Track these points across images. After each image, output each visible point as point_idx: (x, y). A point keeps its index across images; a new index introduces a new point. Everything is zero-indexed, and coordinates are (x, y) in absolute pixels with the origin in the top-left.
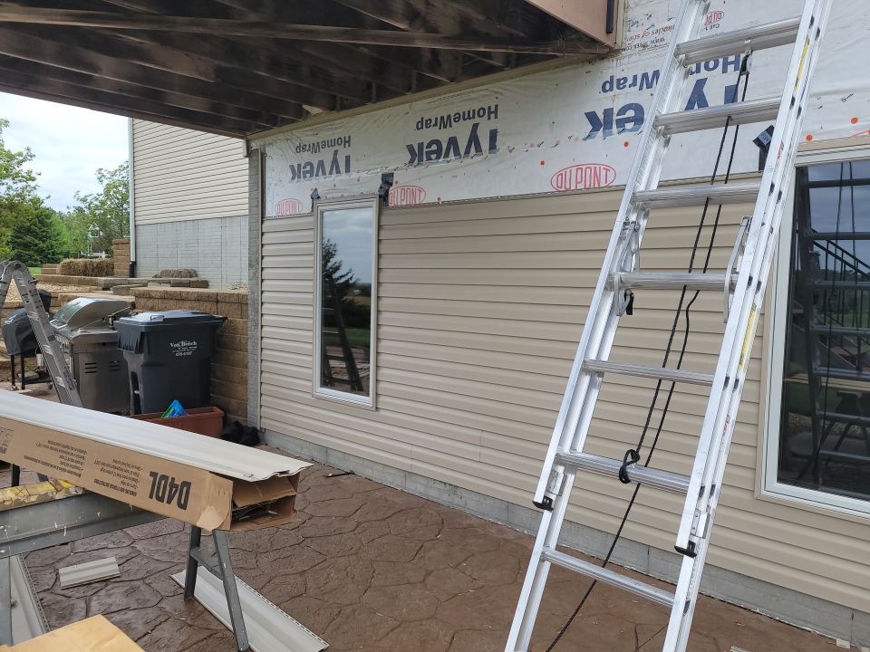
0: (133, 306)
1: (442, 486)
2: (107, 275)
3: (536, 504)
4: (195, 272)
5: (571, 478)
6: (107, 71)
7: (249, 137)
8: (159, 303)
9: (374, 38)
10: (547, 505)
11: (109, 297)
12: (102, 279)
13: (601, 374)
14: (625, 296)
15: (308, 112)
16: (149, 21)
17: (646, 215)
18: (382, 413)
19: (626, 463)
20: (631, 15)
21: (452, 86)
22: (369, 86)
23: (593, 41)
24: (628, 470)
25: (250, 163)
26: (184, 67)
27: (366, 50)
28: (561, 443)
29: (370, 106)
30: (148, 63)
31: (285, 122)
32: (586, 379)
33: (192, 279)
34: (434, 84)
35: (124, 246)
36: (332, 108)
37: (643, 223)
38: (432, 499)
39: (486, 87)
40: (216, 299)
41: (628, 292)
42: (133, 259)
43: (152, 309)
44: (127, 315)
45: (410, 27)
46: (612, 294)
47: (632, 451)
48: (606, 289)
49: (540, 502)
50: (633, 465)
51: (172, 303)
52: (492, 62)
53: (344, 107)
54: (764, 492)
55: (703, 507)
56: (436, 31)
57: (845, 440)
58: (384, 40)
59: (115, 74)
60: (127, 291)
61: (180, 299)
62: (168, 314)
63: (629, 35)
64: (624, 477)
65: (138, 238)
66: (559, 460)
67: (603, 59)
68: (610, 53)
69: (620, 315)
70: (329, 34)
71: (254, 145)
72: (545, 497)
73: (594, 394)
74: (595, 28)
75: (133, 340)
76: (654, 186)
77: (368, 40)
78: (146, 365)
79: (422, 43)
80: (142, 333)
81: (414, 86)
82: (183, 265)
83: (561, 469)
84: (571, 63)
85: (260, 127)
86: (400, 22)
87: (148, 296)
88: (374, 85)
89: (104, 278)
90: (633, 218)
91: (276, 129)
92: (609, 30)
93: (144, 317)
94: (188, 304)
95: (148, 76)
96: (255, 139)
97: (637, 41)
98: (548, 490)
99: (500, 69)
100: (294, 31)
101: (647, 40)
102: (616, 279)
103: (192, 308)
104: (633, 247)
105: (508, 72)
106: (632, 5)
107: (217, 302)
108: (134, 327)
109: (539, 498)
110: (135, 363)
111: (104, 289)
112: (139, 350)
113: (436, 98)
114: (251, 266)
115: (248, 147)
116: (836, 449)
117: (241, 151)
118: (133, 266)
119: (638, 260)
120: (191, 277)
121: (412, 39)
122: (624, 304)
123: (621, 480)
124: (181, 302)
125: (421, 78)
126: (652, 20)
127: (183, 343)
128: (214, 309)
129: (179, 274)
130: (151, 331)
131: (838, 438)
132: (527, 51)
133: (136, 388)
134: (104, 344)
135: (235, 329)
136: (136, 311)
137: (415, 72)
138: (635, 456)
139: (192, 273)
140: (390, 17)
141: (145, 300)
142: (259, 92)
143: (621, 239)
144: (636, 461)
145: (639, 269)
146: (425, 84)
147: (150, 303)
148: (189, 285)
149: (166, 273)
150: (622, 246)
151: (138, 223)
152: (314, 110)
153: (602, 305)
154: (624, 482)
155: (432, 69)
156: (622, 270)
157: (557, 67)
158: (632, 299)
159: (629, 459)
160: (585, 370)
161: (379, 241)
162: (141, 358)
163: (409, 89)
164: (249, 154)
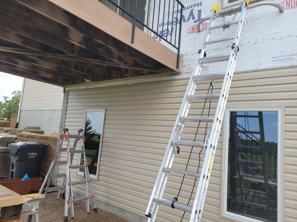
0: (16, 139)
1: (118, 209)
2: (7, 127)
3: (146, 215)
4: (39, 128)
5: (158, 207)
6: (21, 65)
7: (65, 87)
8: (25, 139)
9: (108, 64)
10: (149, 216)
11: (8, 135)
12: (5, 128)
13: (169, 172)
14: (177, 147)
15: (85, 81)
16: (38, 53)
17: (184, 123)
18: (100, 182)
19: (174, 202)
20: (184, 64)
21: (131, 78)
22: (106, 75)
23: (173, 70)
24: (174, 204)
25: (64, 95)
26: (47, 65)
27: (105, 66)
28: (155, 194)
29: (105, 81)
30: (36, 64)
31: (78, 83)
32: (164, 174)
33: (38, 130)
34: (125, 77)
35: (15, 117)
36: (93, 81)
37: (183, 126)
38: (114, 214)
39: (141, 79)
40: (46, 138)
41: (178, 147)
42: (17, 122)
43: (23, 141)
44: (14, 142)
45: (119, 61)
46: (173, 147)
47: (175, 198)
48: (171, 145)
49: (147, 214)
50: (176, 203)
51: (30, 139)
52: (143, 73)
53: (97, 81)
54: (223, 215)
55: (197, 217)
56: (126, 63)
57: (254, 198)
58: (111, 64)
59: (24, 66)
60: (14, 133)
61: (33, 137)
62: (29, 143)
63: (183, 69)
64: (173, 206)
65: (21, 115)
66: (154, 200)
67: (176, 75)
68: (178, 74)
69: (175, 154)
70: (94, 61)
71: (67, 89)
72: (149, 213)
73: (167, 178)
74: (173, 67)
75: (14, 152)
76: (186, 115)
77: (106, 64)
78: (18, 161)
79: (122, 66)
80: (18, 149)
81: (119, 77)
82: (36, 125)
83: (155, 203)
84: (167, 75)
85: (69, 84)
86: (116, 60)
87: (22, 136)
88: (107, 76)
89: (6, 128)
90: (180, 124)
91: (74, 85)
92: (177, 68)
93: (19, 144)
94: (36, 139)
95: (35, 67)
96: (67, 87)
97: (185, 71)
98: (150, 210)
99: (146, 75)
100: (84, 60)
101: (188, 71)
102: (174, 142)
103: (37, 141)
104: (180, 133)
105: (148, 76)
106: (184, 61)
107: (47, 139)
108: (16, 147)
109: (147, 213)
110: (14, 160)
111: (5, 132)
112: (16, 155)
113: (126, 81)
114: (60, 128)
115: (64, 89)
116: (251, 202)
117: (62, 90)
118: (17, 124)
119: (181, 136)
120: (38, 129)
121: (119, 65)
122: (177, 150)
123: (172, 207)
124: (34, 139)
125: (122, 75)
126: (190, 66)
127: (32, 153)
128: (45, 142)
129: (34, 128)
130: (22, 148)
131: (251, 197)
132: (153, 71)
133: (13, 169)
134: (3, 152)
135: (52, 149)
136: (17, 141)
137: (120, 73)
138: (176, 199)
139: (38, 128)
140: (113, 59)
141: (21, 137)
142: (70, 74)
143: (176, 130)
144: (176, 201)
145: (182, 139)
146: (123, 77)
147: (22, 138)
148: (36, 132)
149: (29, 128)
150: (176, 132)
151: (21, 109)
152: (88, 81)
153: (170, 150)
154: (173, 208)
155: (125, 73)
156: (176, 140)
157: (162, 76)
158: (179, 149)
159: (175, 200)
160: (164, 170)
161: (104, 123)
162: (17, 158)
163: (118, 77)
164: (65, 92)
